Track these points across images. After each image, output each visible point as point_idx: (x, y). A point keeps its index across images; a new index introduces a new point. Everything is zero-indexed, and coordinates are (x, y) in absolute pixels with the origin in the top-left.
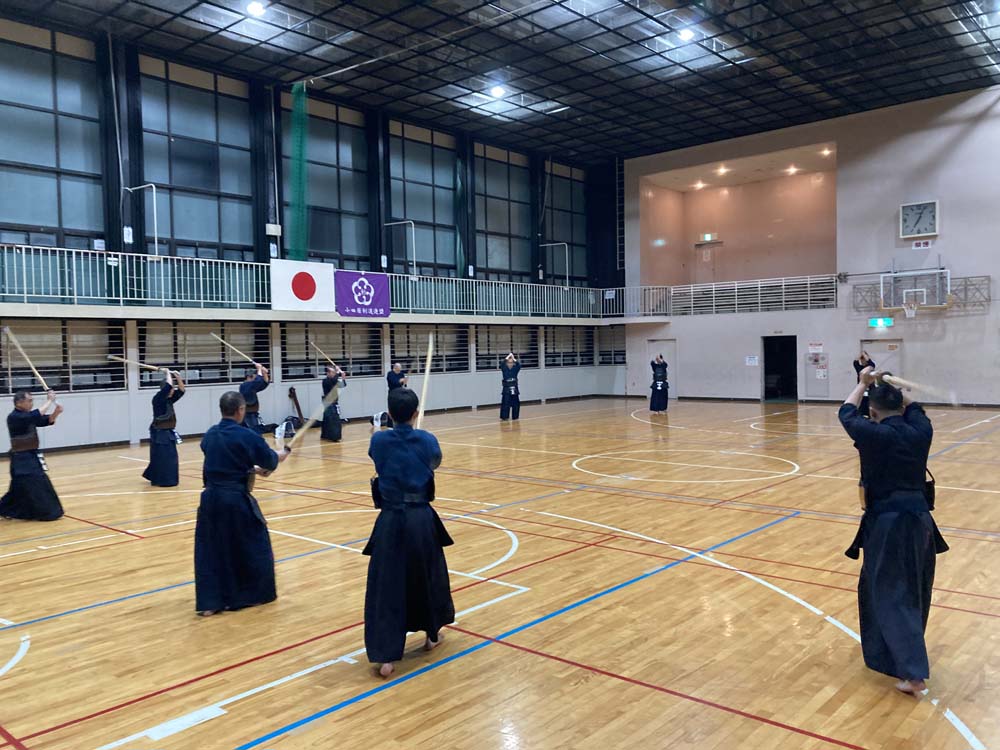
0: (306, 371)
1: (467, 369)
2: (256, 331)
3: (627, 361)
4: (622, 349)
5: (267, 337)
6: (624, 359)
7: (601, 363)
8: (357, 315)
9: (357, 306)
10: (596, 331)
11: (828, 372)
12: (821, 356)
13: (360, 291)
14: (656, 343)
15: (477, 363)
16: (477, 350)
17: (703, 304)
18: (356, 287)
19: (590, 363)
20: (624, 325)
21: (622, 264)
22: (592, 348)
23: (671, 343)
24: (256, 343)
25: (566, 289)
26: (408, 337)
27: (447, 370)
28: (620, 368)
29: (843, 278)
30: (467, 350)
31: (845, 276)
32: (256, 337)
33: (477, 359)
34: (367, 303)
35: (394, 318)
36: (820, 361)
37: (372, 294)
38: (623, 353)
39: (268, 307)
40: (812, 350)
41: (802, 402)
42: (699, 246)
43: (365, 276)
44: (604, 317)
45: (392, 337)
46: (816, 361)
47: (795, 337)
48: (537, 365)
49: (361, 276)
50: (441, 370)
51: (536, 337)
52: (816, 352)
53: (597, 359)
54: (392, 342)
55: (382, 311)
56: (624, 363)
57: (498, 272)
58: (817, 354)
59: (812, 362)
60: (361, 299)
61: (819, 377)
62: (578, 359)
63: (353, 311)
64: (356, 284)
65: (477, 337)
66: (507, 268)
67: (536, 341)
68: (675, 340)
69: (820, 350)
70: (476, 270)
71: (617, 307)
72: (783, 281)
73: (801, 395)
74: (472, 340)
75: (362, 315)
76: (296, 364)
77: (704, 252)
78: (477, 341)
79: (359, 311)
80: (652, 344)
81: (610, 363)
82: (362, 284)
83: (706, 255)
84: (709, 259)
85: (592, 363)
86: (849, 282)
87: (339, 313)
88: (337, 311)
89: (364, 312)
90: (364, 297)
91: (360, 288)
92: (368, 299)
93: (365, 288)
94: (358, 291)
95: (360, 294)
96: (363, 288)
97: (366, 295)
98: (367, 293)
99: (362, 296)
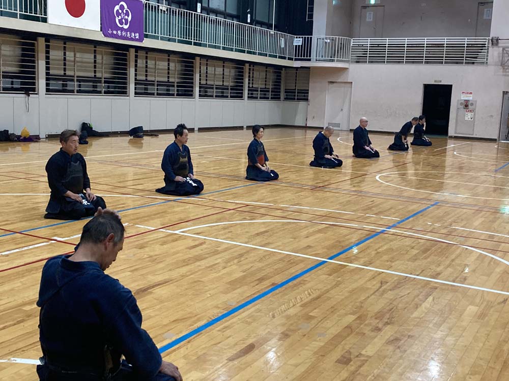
0: (63, 85)
1: (191, 95)
2: (23, 44)
3: (309, 98)
4: (307, 89)
5: (33, 50)
6: (308, 96)
7: (285, 99)
8: (116, 37)
9: (118, 28)
10: (283, 72)
11: (475, 115)
12: (470, 102)
13: (120, 14)
14: (335, 84)
15: (200, 91)
16: (200, 80)
17: (376, 56)
18: (118, 10)
19: (276, 97)
20: (309, 68)
21: (311, 16)
22: (280, 86)
23: (349, 85)
24: (23, 55)
25: (272, 32)
26: (147, 62)
27: (178, 95)
28: (302, 104)
29: (495, 42)
30: (192, 79)
31: (498, 40)
32: (23, 50)
33: (200, 87)
34: (126, 27)
35: (147, 43)
36: (470, 106)
37: (130, 19)
38: (307, 92)
39: (45, 20)
40: (464, 97)
41: (451, 137)
42: (365, 7)
44: (296, 60)
45: (136, 61)
46: (466, 106)
47: (452, 85)
48: (242, 97)
50: (173, 95)
51: (243, 72)
52: (467, 99)
53: (282, 95)
54: (136, 66)
55: (137, 35)
56: (307, 100)
57: (216, 12)
58: (467, 101)
59: (462, 107)
60: (121, 22)
61: (466, 119)
62: (270, 95)
63: (115, 32)
64: (117, 7)
65: (200, 68)
66: (222, 9)
67: (242, 76)
68: (352, 82)
69: (470, 98)
70: (202, 9)
71: (304, 52)
72: (445, 41)
73: (451, 131)
74: (198, 70)
75: (122, 37)
76: (57, 78)
77: (368, 14)
78: (200, 72)
79: (119, 33)
80: (331, 85)
81: (294, 99)
82: (122, 7)
83: (369, 17)
84: (371, 20)
85: (279, 98)
86: (500, 45)
87: (103, 33)
88: (101, 30)
89: (123, 34)
90: (124, 21)
91: (120, 11)
92: (126, 24)
93: (125, 12)
94: (118, 14)
95: (120, 17)
96: (123, 12)
97: (125, 19)
98: (126, 17)
99: (122, 19)
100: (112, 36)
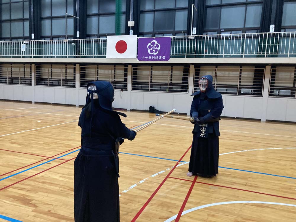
8: (148, 60)
9: (149, 55)
13: (152, 47)
15: (269, 92)
16: (271, 83)
34: (155, 54)
35: (172, 61)
37: (159, 48)
39: (105, 57)
43: (156, 39)
49: (153, 39)
55: (164, 57)
60: (152, 51)
63: (147, 58)
64: (149, 44)
75: (151, 60)
79: (150, 57)
82: (153, 44)
87: (138, 59)
88: (137, 58)
89: (153, 58)
90: (154, 51)
91: (152, 46)
92: (156, 52)
93: (155, 45)
94: (150, 47)
95: (151, 49)
96: (154, 45)
97: (155, 50)
98: (156, 48)
99: (153, 50)
100: (145, 60)
